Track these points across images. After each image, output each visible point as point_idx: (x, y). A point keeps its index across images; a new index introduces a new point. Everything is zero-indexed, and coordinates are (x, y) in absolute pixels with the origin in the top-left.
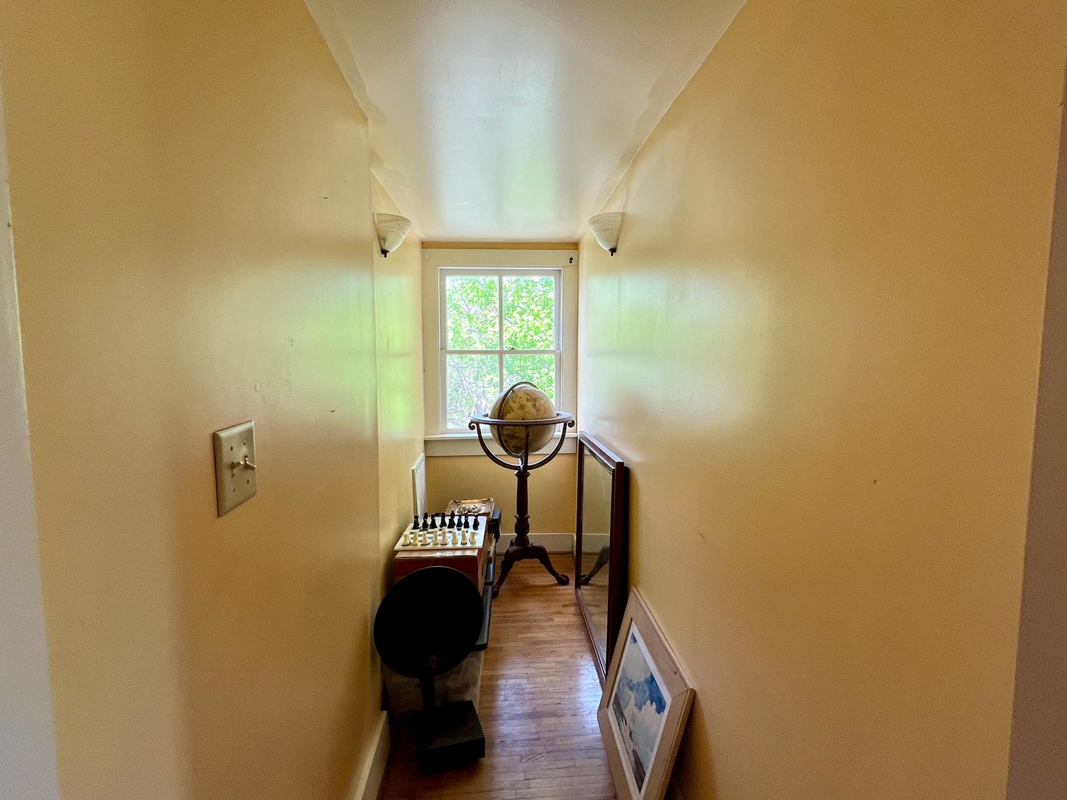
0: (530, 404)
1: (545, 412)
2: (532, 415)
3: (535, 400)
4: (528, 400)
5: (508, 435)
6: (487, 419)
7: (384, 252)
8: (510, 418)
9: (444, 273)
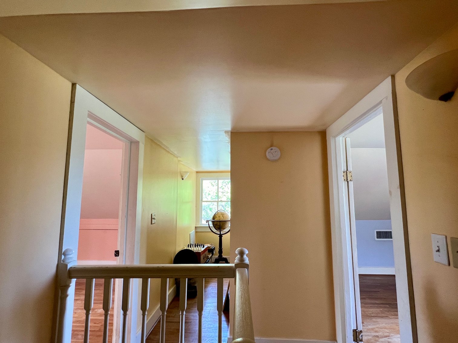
0: (221, 216)
1: (226, 218)
2: (222, 219)
3: (223, 215)
4: (221, 215)
5: (216, 224)
6: (211, 220)
7: (183, 179)
8: (216, 220)
9: (202, 180)
